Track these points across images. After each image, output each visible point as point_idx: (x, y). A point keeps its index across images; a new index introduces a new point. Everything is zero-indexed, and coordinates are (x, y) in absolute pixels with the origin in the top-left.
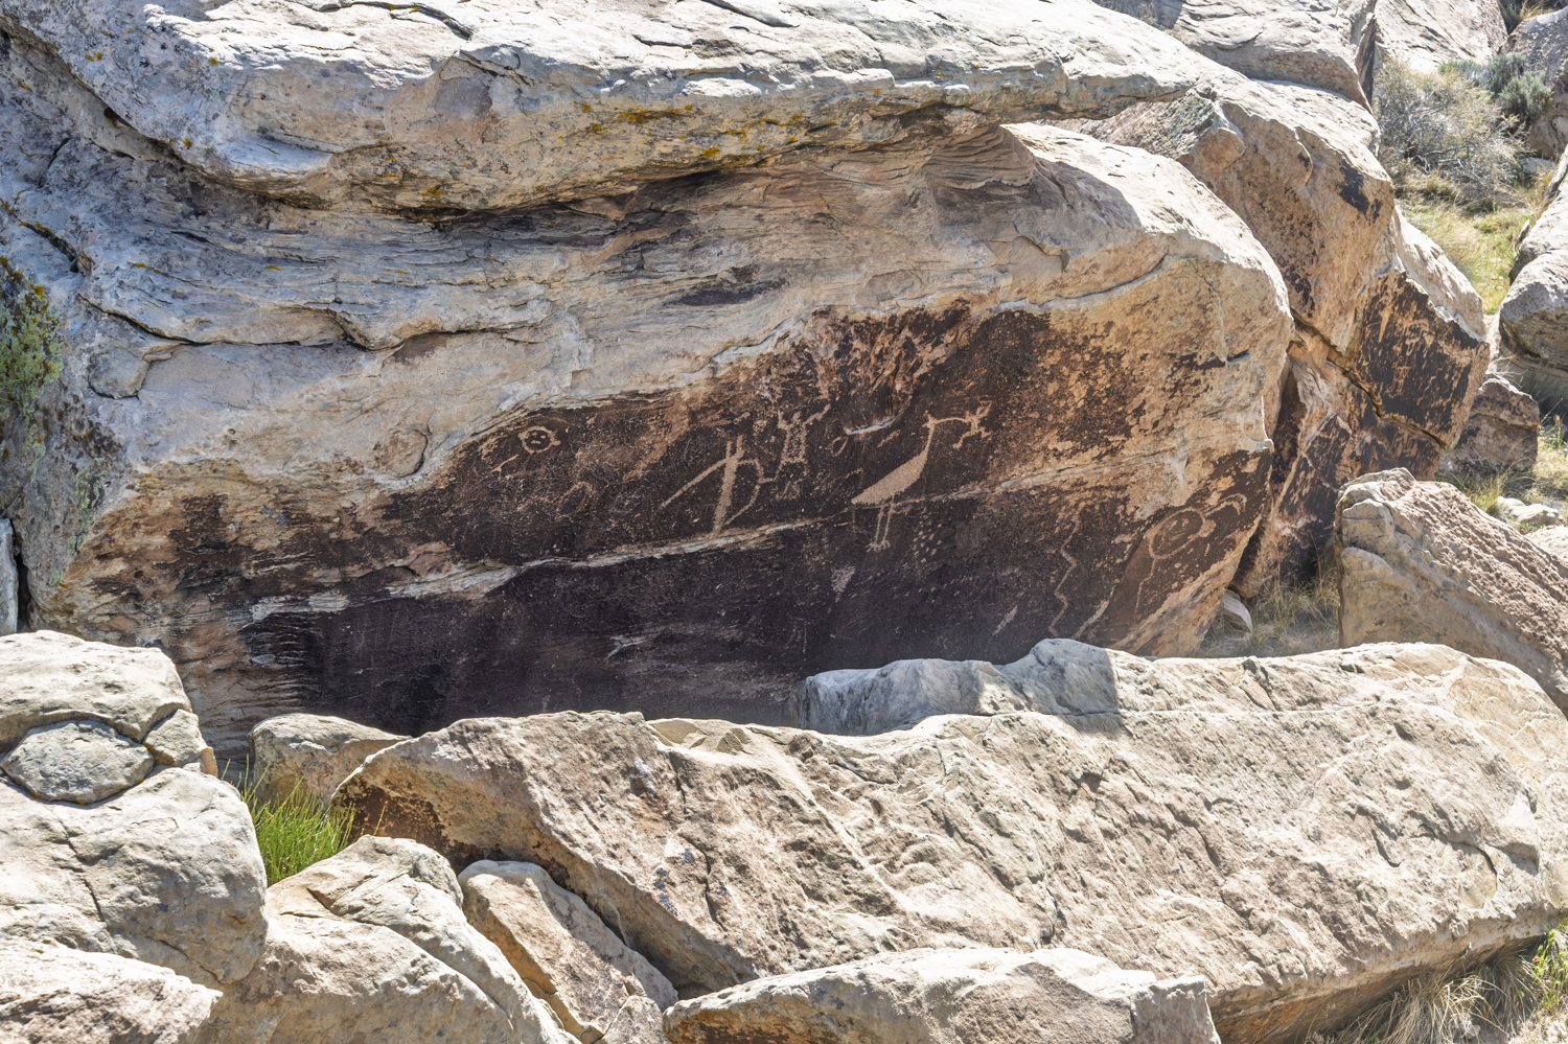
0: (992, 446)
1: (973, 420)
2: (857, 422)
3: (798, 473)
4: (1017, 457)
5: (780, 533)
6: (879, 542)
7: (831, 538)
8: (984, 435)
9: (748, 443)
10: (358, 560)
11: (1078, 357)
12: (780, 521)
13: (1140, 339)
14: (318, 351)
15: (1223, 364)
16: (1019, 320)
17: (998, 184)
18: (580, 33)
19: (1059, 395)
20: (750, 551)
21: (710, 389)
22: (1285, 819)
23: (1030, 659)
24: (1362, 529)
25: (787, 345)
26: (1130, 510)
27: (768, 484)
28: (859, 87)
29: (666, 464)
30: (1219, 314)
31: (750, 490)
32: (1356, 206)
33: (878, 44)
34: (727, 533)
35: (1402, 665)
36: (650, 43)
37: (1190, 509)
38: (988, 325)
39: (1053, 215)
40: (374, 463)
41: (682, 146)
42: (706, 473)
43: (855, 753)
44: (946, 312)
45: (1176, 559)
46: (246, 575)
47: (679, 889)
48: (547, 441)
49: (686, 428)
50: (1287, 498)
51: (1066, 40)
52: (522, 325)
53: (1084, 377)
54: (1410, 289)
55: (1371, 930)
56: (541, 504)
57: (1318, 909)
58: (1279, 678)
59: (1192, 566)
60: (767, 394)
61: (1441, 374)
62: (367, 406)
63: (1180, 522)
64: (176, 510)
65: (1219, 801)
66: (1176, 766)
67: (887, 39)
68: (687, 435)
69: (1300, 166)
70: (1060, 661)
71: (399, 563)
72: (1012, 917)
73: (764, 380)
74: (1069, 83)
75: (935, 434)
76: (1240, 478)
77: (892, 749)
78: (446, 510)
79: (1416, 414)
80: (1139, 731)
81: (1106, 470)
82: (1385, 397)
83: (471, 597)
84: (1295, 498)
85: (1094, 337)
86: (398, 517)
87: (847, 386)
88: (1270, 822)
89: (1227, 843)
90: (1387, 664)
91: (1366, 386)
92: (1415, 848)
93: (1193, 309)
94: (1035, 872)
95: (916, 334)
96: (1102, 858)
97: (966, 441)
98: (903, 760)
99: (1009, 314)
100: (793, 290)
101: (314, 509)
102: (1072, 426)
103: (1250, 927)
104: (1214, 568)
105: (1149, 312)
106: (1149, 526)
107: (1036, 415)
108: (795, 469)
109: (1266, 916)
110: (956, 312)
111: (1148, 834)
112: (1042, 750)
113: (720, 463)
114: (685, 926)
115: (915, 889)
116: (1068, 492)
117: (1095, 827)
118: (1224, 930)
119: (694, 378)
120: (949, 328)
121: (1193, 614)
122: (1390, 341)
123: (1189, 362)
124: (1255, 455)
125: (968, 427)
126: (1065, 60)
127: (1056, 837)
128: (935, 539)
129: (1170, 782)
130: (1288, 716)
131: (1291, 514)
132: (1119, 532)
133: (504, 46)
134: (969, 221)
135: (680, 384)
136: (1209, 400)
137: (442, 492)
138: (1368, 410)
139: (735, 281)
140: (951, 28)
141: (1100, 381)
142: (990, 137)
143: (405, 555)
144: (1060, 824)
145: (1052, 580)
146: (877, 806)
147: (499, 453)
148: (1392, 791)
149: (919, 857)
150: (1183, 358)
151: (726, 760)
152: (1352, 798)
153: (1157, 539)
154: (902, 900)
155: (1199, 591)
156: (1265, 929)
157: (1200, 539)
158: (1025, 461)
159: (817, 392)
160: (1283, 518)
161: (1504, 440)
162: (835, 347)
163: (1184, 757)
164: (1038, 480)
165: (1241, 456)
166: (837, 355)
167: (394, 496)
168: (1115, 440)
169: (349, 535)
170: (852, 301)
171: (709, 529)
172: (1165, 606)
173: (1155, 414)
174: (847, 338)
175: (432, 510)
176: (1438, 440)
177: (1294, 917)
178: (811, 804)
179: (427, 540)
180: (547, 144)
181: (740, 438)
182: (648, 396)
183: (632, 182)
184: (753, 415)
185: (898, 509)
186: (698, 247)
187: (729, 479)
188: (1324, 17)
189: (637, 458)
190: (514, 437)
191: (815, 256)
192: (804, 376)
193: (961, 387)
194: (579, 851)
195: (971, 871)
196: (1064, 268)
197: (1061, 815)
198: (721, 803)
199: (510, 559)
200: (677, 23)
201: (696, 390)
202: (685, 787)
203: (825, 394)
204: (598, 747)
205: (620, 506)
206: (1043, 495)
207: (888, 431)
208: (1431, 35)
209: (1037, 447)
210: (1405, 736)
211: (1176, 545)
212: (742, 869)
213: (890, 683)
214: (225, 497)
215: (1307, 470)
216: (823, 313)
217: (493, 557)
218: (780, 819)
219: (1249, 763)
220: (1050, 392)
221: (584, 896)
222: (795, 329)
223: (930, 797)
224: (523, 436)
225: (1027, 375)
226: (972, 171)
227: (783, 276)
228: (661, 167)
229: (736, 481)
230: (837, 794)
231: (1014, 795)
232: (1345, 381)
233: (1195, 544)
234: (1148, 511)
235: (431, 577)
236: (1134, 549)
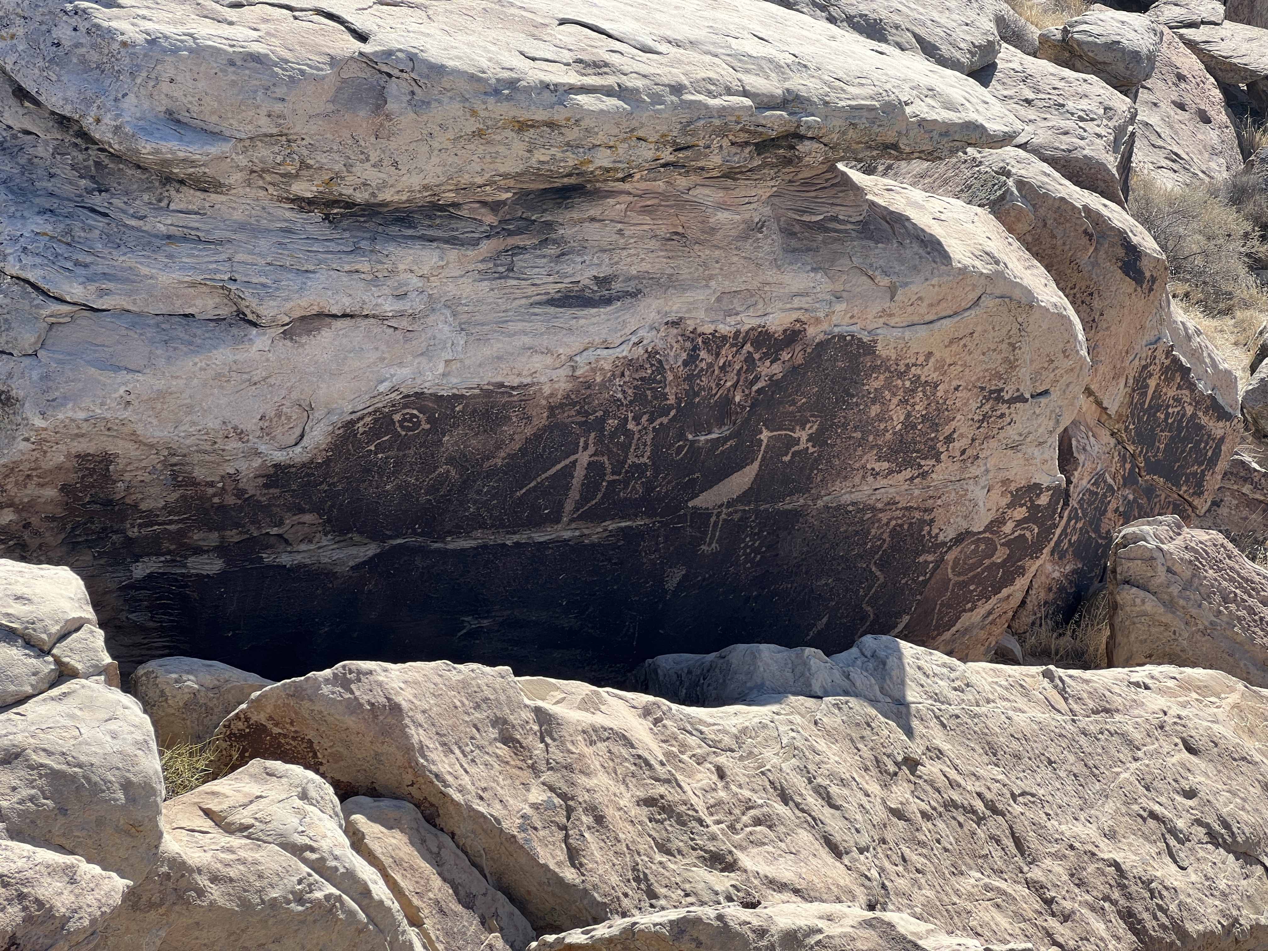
0: (817, 461)
1: (802, 435)
2: (698, 429)
3: (642, 474)
4: (839, 473)
5: (622, 529)
6: (710, 545)
7: (666, 538)
8: (811, 450)
9: (599, 440)
10: (237, 525)
11: (899, 382)
12: (623, 518)
13: (954, 371)
14: (212, 324)
15: (1026, 401)
16: (850, 343)
17: (835, 219)
18: (470, 45)
19: (881, 418)
20: (593, 545)
21: (569, 386)
22: (1082, 816)
23: (854, 650)
24: (1135, 568)
25: (641, 351)
26: (935, 531)
27: (614, 481)
28: (723, 111)
29: (523, 455)
30: (1026, 353)
31: (598, 486)
32: (1133, 279)
33: (739, 75)
34: (573, 526)
35: (1186, 686)
36: (533, 59)
37: (987, 535)
38: (822, 346)
39: (884, 249)
40: (259, 433)
41: (559, 155)
42: (559, 467)
43: (701, 722)
44: (785, 331)
45: (971, 581)
46: (130, 534)
47: (542, 833)
48: (419, 423)
49: (544, 422)
50: (1058, 543)
51: (906, 87)
52: (401, 315)
53: (903, 402)
54: (1176, 360)
55: (1163, 927)
56: (408, 484)
57: (1114, 903)
58: (1074, 687)
59: (985, 589)
60: (620, 395)
61: (1198, 443)
62: (256, 379)
63: (978, 547)
64: (68, 465)
65: (1023, 794)
66: (985, 759)
67: (748, 71)
68: (545, 429)
69: (1085, 241)
70: (883, 654)
71: (275, 531)
72: (842, 883)
73: (617, 381)
74: (908, 123)
75: (767, 446)
76: (1034, 509)
77: (734, 721)
78: (321, 483)
79: (1173, 477)
80: (952, 723)
81: (917, 492)
82: (1147, 460)
83: (337, 569)
84: (1065, 545)
85: (915, 365)
86: (277, 487)
87: (692, 393)
88: (1069, 818)
89: (1031, 834)
90: (1171, 683)
91: (1131, 448)
92: (1201, 854)
93: (1004, 346)
94: (863, 844)
95: (757, 349)
96: (921, 837)
97: (794, 454)
98: (744, 731)
99: (842, 337)
100: (649, 300)
101: (199, 473)
102: (890, 448)
103: (1053, 915)
104: (1005, 592)
105: (965, 346)
106: (950, 548)
107: (858, 435)
108: (639, 468)
109: (1068, 905)
110: (794, 331)
111: (961, 819)
112: (867, 733)
113: (572, 458)
114: (545, 867)
115: (754, 850)
116: (882, 510)
117: (914, 807)
118: (1031, 915)
119: (554, 375)
120: (787, 346)
121: (982, 635)
122: (1155, 408)
123: (996, 396)
124: (1048, 488)
125: (797, 441)
126: (907, 104)
127: (881, 814)
128: (760, 546)
129: (981, 772)
130: (1083, 722)
131: (1060, 558)
132: (923, 551)
133: (400, 50)
134: (809, 250)
135: (543, 379)
136: (1011, 433)
137: (320, 465)
138: (1132, 470)
139: (596, 288)
140: (805, 66)
141: (917, 408)
142: (828, 175)
143: (280, 524)
144: (884, 802)
145: (861, 593)
146: (721, 773)
147: (374, 432)
148: (1179, 799)
149: (757, 822)
150: (991, 392)
151: (586, 718)
152: (1143, 801)
153: (956, 560)
154: (745, 860)
155: (990, 613)
156: (1066, 918)
157: (993, 564)
158: (846, 478)
159: (665, 397)
160: (1053, 561)
161: (1245, 513)
162: (684, 356)
163: (992, 750)
164: (855, 497)
165: (1035, 489)
166: (685, 364)
167: (275, 466)
168: (927, 463)
169: (230, 500)
170: (701, 314)
171: (558, 522)
172: (958, 626)
173: (963, 443)
174: (695, 348)
175: (309, 482)
176: (1190, 504)
177: (1093, 909)
178: (662, 764)
179: (302, 511)
180: (436, 145)
181: (593, 435)
182: (513, 388)
183: (508, 189)
184: (607, 413)
185: (729, 514)
186: (563, 254)
187: (579, 473)
188: (1091, 127)
189: (498, 448)
190: (388, 417)
191: (669, 271)
192: (655, 381)
193: (793, 403)
194: (450, 791)
195: (804, 837)
196: (892, 298)
197: (884, 793)
198: (582, 756)
199: (376, 536)
200: (558, 42)
201: (556, 386)
202: (548, 740)
203: (672, 400)
204: (469, 696)
205: (479, 492)
206: (859, 511)
207: (726, 439)
208: (1175, 157)
209: (857, 465)
210: (1191, 750)
211: (972, 568)
212: (600, 819)
213: (729, 664)
214: (117, 456)
215: (1077, 519)
216: (675, 324)
217: (361, 533)
218: (634, 775)
219: (1050, 762)
220: (873, 414)
221: (453, 835)
222: (648, 336)
223: (768, 767)
224: (397, 417)
225: (853, 396)
226: (812, 205)
227: (639, 287)
228: (538, 175)
229: (586, 476)
230: (685, 757)
231: (843, 771)
232: (1113, 441)
233: (988, 568)
234: (951, 534)
235: (303, 547)
236: (935, 569)
